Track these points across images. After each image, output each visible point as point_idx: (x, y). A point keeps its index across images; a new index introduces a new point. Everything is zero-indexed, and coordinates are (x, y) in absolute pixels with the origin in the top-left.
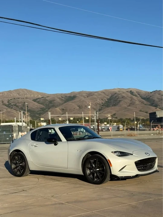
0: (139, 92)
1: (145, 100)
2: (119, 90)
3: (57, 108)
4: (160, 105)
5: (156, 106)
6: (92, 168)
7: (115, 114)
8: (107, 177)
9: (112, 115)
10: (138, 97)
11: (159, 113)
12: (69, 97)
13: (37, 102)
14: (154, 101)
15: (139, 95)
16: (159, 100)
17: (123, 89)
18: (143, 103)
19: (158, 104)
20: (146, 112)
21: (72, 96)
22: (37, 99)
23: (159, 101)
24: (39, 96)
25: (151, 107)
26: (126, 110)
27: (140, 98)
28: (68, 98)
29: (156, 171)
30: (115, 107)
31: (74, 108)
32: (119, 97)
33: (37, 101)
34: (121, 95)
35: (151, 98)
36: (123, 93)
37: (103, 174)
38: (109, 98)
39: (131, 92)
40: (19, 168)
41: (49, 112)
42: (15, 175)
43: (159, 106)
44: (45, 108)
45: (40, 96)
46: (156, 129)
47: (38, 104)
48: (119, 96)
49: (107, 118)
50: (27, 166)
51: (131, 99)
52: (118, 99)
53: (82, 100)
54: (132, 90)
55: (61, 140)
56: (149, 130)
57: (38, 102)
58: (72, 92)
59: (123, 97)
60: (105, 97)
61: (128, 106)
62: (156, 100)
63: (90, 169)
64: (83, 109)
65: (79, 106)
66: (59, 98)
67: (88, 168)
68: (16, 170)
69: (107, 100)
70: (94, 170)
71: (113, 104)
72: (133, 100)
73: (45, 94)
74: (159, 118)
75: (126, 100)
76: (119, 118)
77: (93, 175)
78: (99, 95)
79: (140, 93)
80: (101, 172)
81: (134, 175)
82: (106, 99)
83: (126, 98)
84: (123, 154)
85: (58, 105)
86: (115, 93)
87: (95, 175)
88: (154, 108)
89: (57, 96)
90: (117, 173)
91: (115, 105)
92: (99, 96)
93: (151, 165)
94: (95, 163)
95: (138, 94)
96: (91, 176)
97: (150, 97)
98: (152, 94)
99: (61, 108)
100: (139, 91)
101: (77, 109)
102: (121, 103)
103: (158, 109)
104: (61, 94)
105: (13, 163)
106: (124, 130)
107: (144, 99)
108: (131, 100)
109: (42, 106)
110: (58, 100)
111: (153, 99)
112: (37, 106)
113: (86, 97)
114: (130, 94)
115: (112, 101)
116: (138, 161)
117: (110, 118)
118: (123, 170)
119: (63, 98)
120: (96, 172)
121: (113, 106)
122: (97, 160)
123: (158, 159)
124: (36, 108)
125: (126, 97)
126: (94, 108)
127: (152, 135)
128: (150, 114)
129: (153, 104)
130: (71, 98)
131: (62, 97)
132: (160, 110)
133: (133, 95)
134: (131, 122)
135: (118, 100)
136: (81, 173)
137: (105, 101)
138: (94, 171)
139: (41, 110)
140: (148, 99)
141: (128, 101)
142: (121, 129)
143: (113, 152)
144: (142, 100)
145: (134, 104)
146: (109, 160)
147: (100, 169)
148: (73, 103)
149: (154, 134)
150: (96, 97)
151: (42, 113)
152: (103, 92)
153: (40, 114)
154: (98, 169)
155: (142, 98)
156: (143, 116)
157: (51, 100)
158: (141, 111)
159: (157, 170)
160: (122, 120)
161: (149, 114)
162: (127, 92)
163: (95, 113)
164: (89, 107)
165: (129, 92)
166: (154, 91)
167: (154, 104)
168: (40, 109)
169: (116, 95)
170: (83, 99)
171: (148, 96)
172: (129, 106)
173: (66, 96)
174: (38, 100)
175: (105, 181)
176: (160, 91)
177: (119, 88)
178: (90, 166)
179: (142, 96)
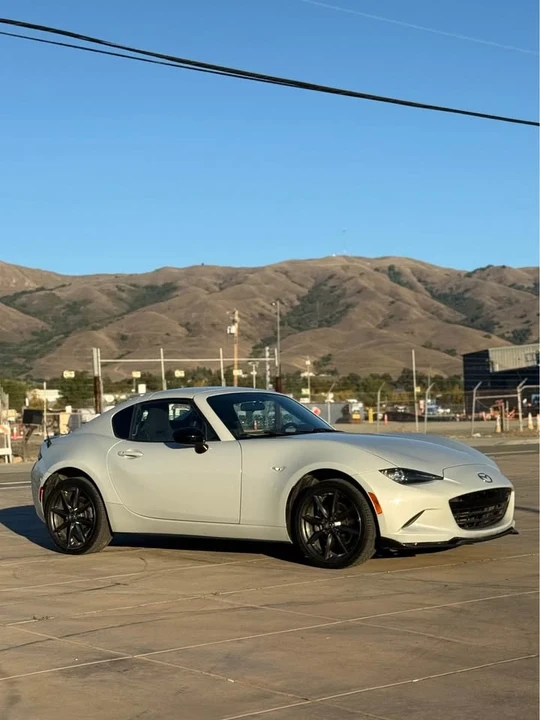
0: (422, 272)
1: (445, 304)
2: (346, 263)
3: (100, 331)
4: (502, 323)
5: (488, 327)
6: (320, 520)
7: (327, 359)
8: (368, 544)
9: (316, 359)
10: (421, 292)
11: (498, 354)
12: (147, 287)
13: (18, 309)
14: (480, 307)
15: (425, 283)
16: (500, 305)
17: (360, 258)
18: (440, 316)
19: (495, 320)
20: (450, 349)
21: (160, 283)
22: (17, 295)
23: (500, 308)
24: (27, 284)
25: (470, 329)
26: (372, 342)
27: (426, 297)
28: (145, 291)
29: (510, 531)
30: (331, 329)
31: (168, 334)
32: (345, 289)
33: (19, 301)
34: (352, 281)
35: (467, 295)
36: (362, 274)
37: (356, 536)
38: (308, 296)
39: (394, 273)
40: (77, 527)
41: (95, 350)
42: (63, 548)
43: (501, 327)
44: (50, 330)
45: (29, 284)
46: (489, 416)
47: (21, 314)
48: (345, 285)
49: (299, 372)
50: (104, 519)
51: (391, 299)
52: (339, 296)
53: (198, 302)
54: (396, 264)
55: (215, 438)
56: (461, 420)
57: (23, 309)
58: (157, 271)
59: (359, 292)
60: (292, 292)
61: (380, 327)
62: (489, 303)
63: (313, 523)
64: (204, 337)
65: (186, 325)
66: (109, 294)
67: (307, 520)
68: (63, 533)
69: (297, 303)
70: (327, 526)
71: (319, 319)
72: (399, 303)
73: (50, 275)
74: (500, 373)
75: (372, 304)
76: (344, 374)
77: (323, 543)
78: (267, 284)
79: (428, 276)
80: (349, 530)
81: (447, 538)
82: (293, 297)
83: (371, 296)
84: (413, 478)
85: (100, 321)
86: (328, 275)
87: (330, 541)
88: (478, 335)
89: (100, 283)
90: (397, 533)
91: (329, 323)
92: (267, 286)
93: (496, 513)
94: (328, 504)
95: (419, 281)
96: (317, 544)
97: (467, 290)
98: (474, 278)
99: (114, 332)
100: (423, 267)
101: (179, 338)
102: (353, 315)
103: (494, 338)
104: (116, 276)
105: (54, 512)
106: (367, 418)
107: (442, 298)
108: (393, 303)
109: (38, 323)
110: (104, 299)
111: (479, 298)
112: (17, 321)
113: (217, 289)
114: (386, 282)
115: (318, 305)
116: (459, 497)
117: (308, 374)
118: (415, 524)
119: (123, 291)
120: (333, 531)
121: (320, 326)
122: (337, 496)
123: (516, 496)
124: (15, 331)
125: (372, 290)
126: (249, 333)
127: (478, 435)
128: (469, 359)
129: (477, 318)
130: (155, 291)
131: (120, 289)
132: (503, 341)
133: (399, 283)
134: (392, 390)
135: (342, 301)
136: (284, 536)
137: (292, 307)
138: (326, 529)
139: (35, 338)
140: (457, 299)
141: (380, 306)
142: (355, 416)
143: (384, 470)
144: (437, 303)
145: (401, 320)
146: (372, 495)
147: (344, 523)
148: (163, 312)
149: (484, 433)
150: (253, 288)
151: (37, 352)
152: (285, 271)
153: (29, 356)
154: (338, 524)
155: (434, 297)
156: (435, 367)
157: (75, 299)
158: (428, 346)
159: (512, 528)
160: (360, 382)
161: (460, 361)
162: (377, 270)
163: (267, 354)
164: (234, 329)
165: (383, 272)
166: (483, 269)
167: (480, 320)
168: (28, 337)
169: (331, 283)
170: (204, 296)
171: (458, 287)
172: (385, 325)
173: (134, 286)
174: (23, 299)
175: (360, 558)
176: (504, 267)
177: (345, 257)
178: (312, 515)
179: (437, 287)
